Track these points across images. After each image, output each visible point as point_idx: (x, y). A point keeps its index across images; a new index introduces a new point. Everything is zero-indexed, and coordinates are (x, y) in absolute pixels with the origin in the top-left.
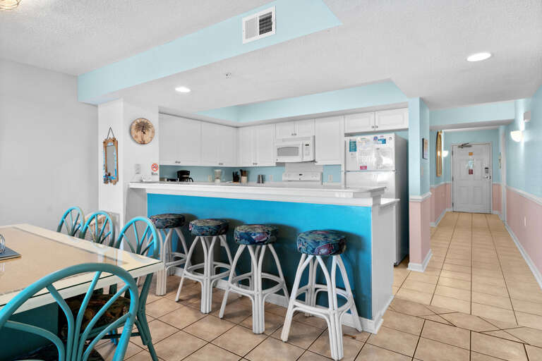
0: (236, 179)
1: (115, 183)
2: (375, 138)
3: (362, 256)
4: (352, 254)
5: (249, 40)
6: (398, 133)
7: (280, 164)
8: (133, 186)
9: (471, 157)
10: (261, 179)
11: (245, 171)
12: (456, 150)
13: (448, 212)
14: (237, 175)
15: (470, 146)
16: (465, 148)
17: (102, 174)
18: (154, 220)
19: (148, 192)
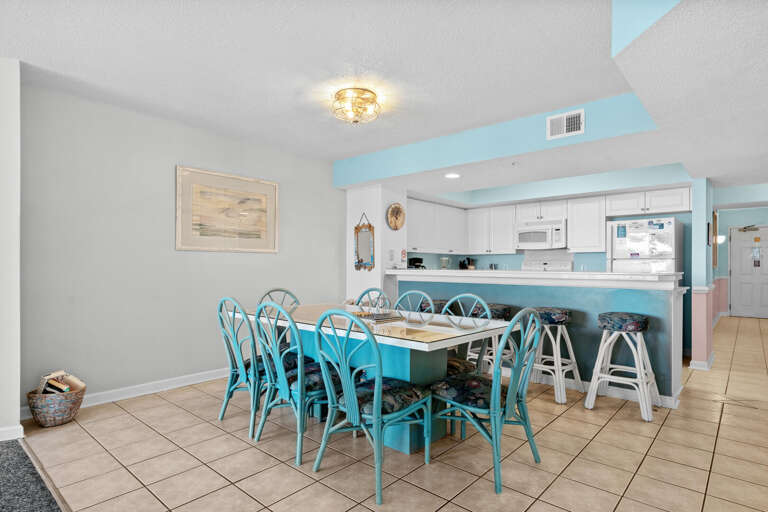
0: (463, 266)
1: (369, 270)
2: (650, 223)
3: (661, 337)
4: (649, 335)
5: (554, 137)
6: (677, 215)
7: (520, 252)
8: (388, 272)
9: (757, 244)
10: (493, 267)
11: (473, 260)
12: (736, 234)
13: (723, 317)
14: (465, 263)
15: (756, 229)
16: (748, 233)
17: (352, 260)
18: (434, 301)
19: (399, 278)
